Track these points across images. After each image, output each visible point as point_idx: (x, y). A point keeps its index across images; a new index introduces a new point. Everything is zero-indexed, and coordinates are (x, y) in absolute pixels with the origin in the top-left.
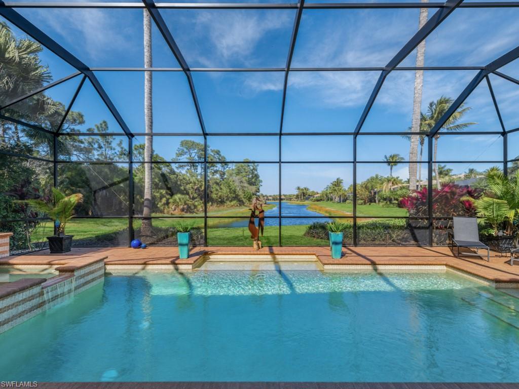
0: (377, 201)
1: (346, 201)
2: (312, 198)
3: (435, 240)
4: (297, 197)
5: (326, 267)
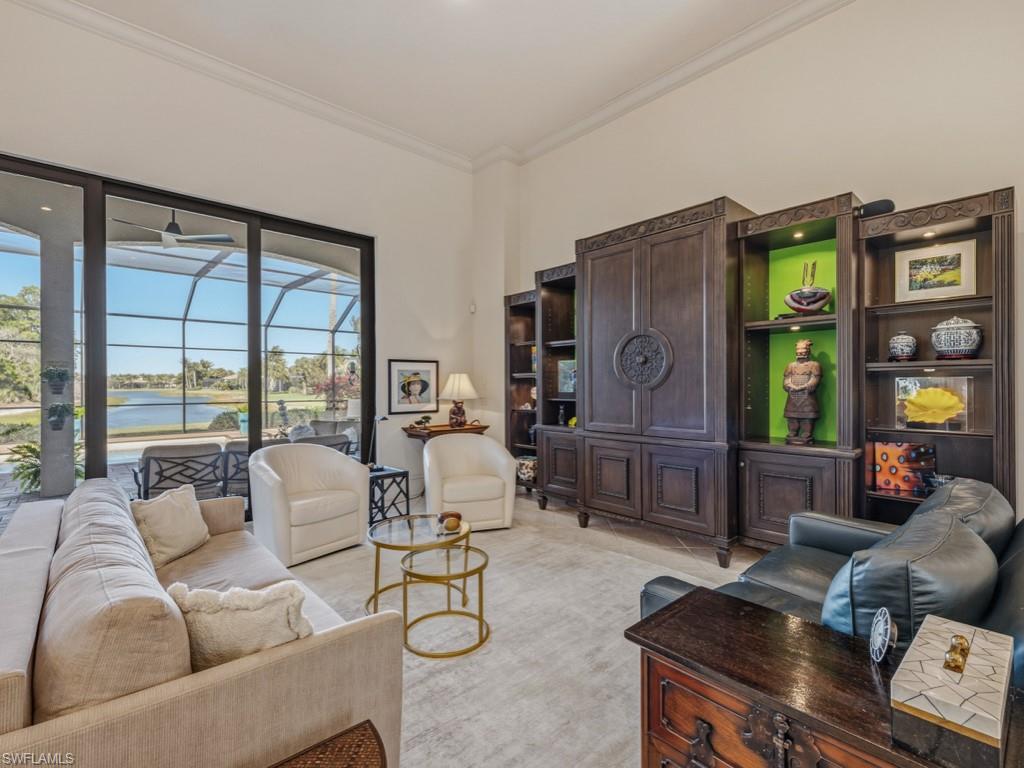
2: (218, 382)
4: (182, 380)
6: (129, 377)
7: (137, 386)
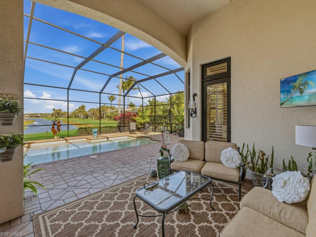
0: (105, 118)
1: (87, 118)
2: (64, 116)
3: (126, 130)
4: (52, 115)
5: (92, 141)
6: (36, 114)
7: (38, 117)
